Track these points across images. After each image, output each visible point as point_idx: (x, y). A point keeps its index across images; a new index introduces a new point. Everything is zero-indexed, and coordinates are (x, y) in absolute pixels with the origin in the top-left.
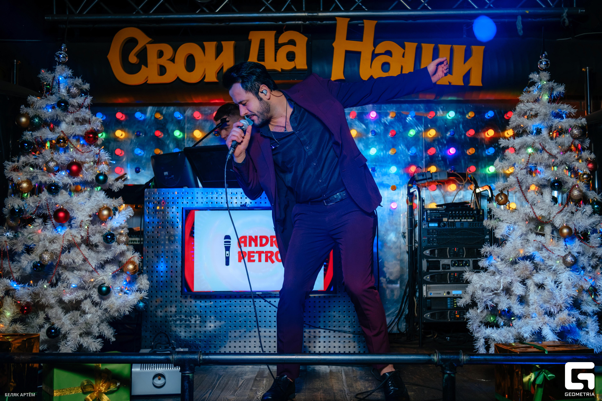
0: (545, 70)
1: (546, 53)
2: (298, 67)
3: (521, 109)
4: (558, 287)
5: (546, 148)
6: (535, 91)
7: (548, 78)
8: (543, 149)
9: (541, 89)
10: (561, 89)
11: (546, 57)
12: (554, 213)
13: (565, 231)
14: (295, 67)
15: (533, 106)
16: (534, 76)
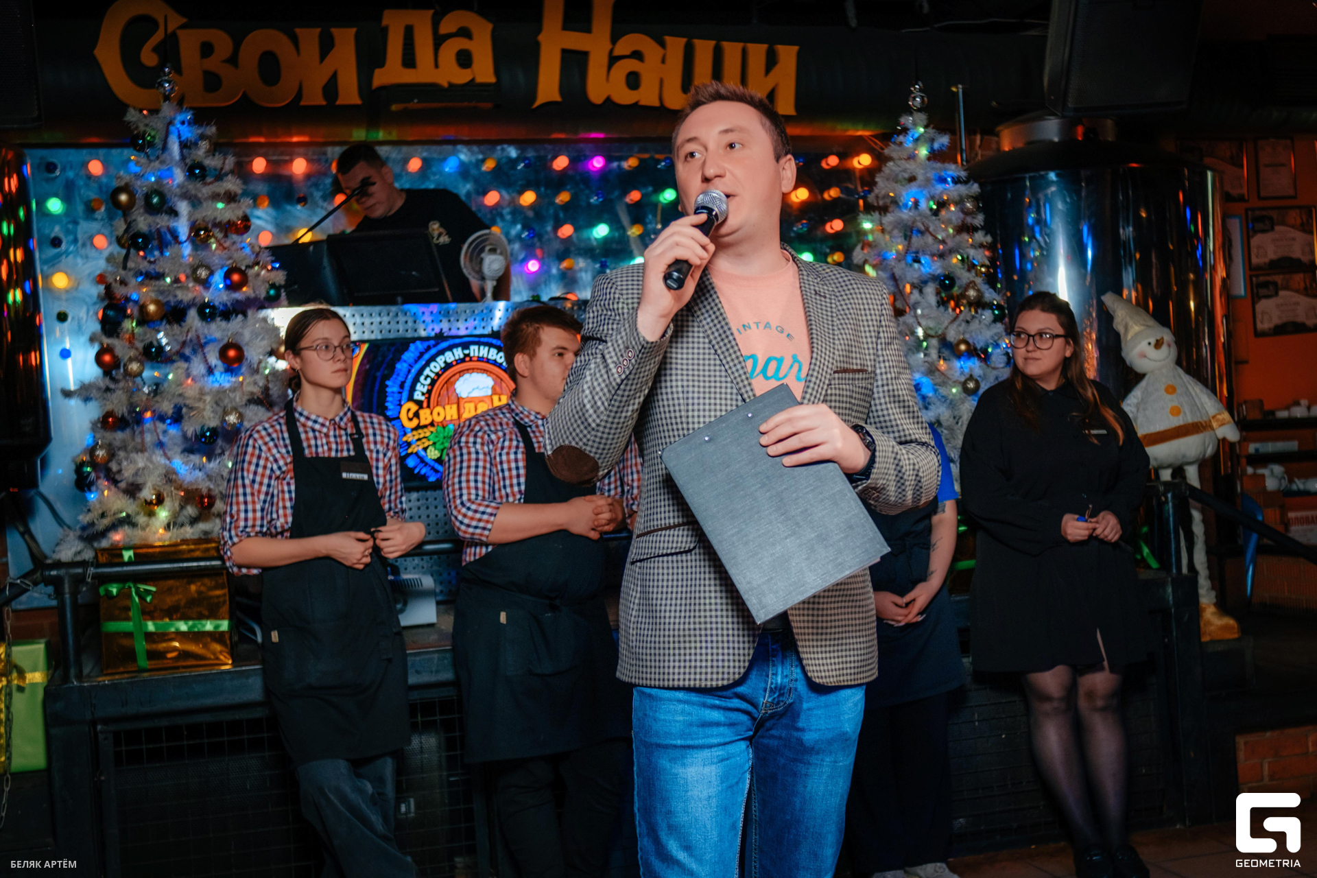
0: (919, 110)
1: (920, 83)
2: (479, 80)
3: (891, 170)
4: (957, 423)
5: (931, 229)
6: (908, 141)
7: (925, 123)
8: (927, 229)
9: (917, 140)
10: (944, 140)
11: (920, 90)
12: (946, 323)
13: (963, 347)
14: (473, 80)
15: (908, 166)
16: (907, 120)
